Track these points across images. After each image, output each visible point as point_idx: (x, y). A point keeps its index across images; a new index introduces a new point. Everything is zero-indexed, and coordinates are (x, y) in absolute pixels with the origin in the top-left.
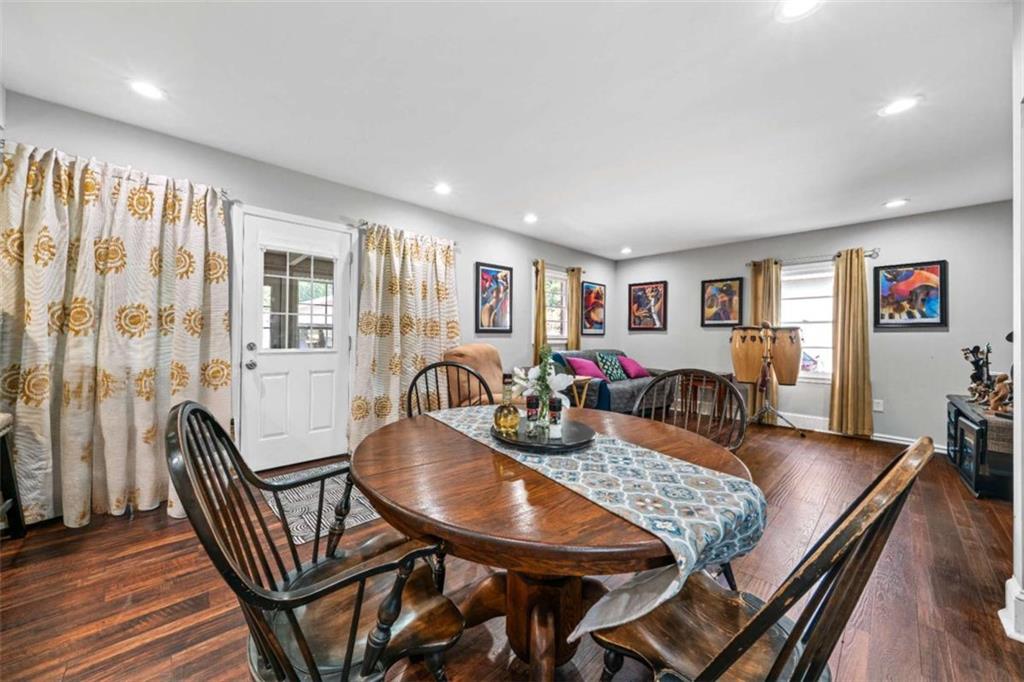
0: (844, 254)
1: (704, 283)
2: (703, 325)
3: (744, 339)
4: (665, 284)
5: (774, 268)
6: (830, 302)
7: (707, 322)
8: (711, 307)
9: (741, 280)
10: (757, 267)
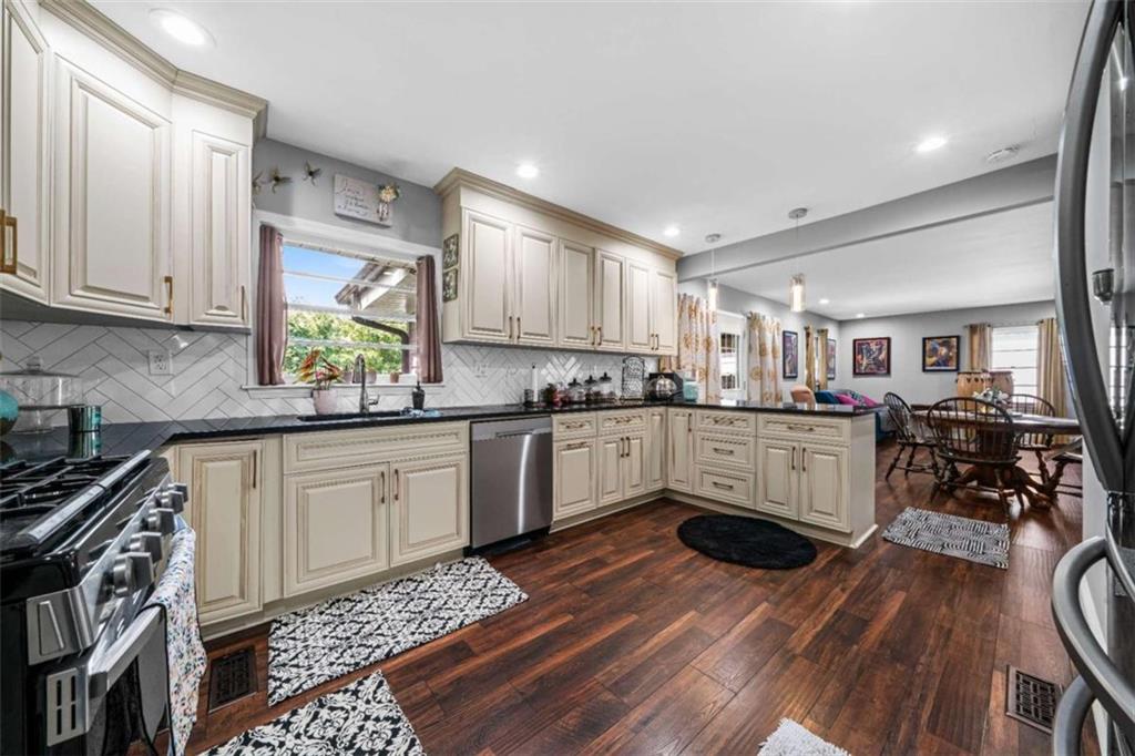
0: (1046, 322)
1: (924, 339)
2: (924, 370)
3: (969, 380)
4: (889, 340)
5: (988, 329)
6: (1035, 354)
7: (928, 368)
8: (930, 357)
9: (958, 338)
10: (973, 329)
